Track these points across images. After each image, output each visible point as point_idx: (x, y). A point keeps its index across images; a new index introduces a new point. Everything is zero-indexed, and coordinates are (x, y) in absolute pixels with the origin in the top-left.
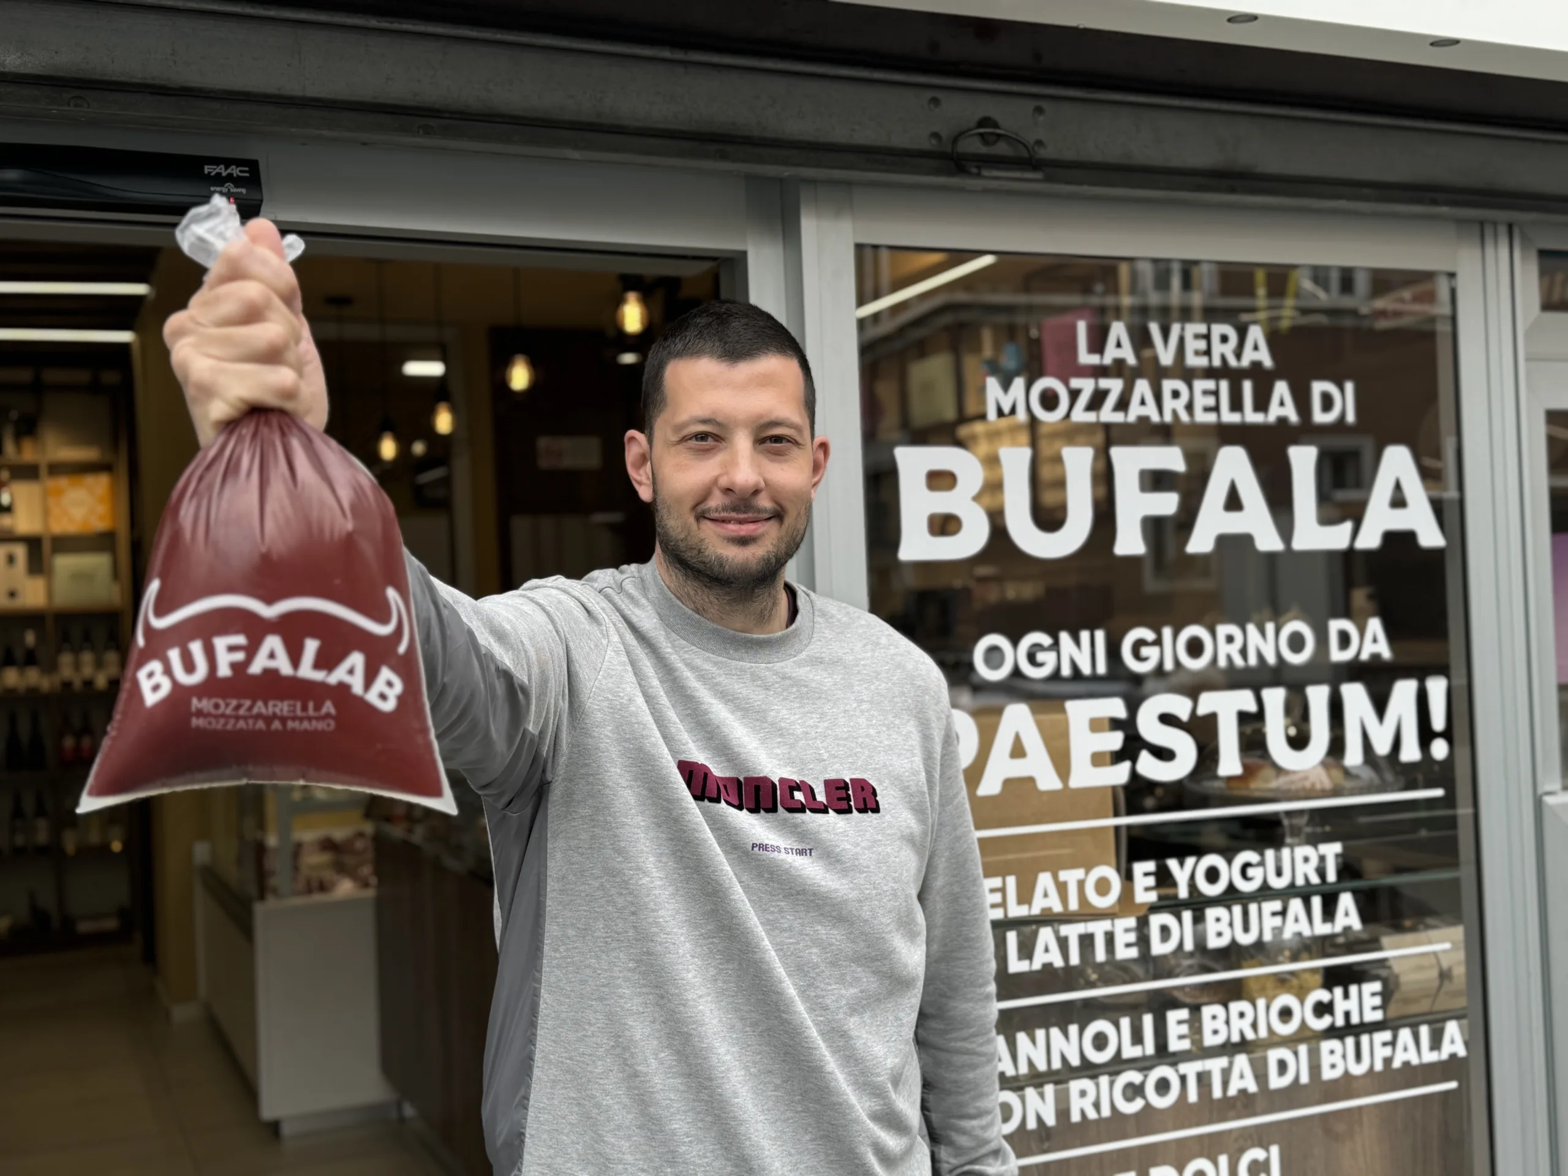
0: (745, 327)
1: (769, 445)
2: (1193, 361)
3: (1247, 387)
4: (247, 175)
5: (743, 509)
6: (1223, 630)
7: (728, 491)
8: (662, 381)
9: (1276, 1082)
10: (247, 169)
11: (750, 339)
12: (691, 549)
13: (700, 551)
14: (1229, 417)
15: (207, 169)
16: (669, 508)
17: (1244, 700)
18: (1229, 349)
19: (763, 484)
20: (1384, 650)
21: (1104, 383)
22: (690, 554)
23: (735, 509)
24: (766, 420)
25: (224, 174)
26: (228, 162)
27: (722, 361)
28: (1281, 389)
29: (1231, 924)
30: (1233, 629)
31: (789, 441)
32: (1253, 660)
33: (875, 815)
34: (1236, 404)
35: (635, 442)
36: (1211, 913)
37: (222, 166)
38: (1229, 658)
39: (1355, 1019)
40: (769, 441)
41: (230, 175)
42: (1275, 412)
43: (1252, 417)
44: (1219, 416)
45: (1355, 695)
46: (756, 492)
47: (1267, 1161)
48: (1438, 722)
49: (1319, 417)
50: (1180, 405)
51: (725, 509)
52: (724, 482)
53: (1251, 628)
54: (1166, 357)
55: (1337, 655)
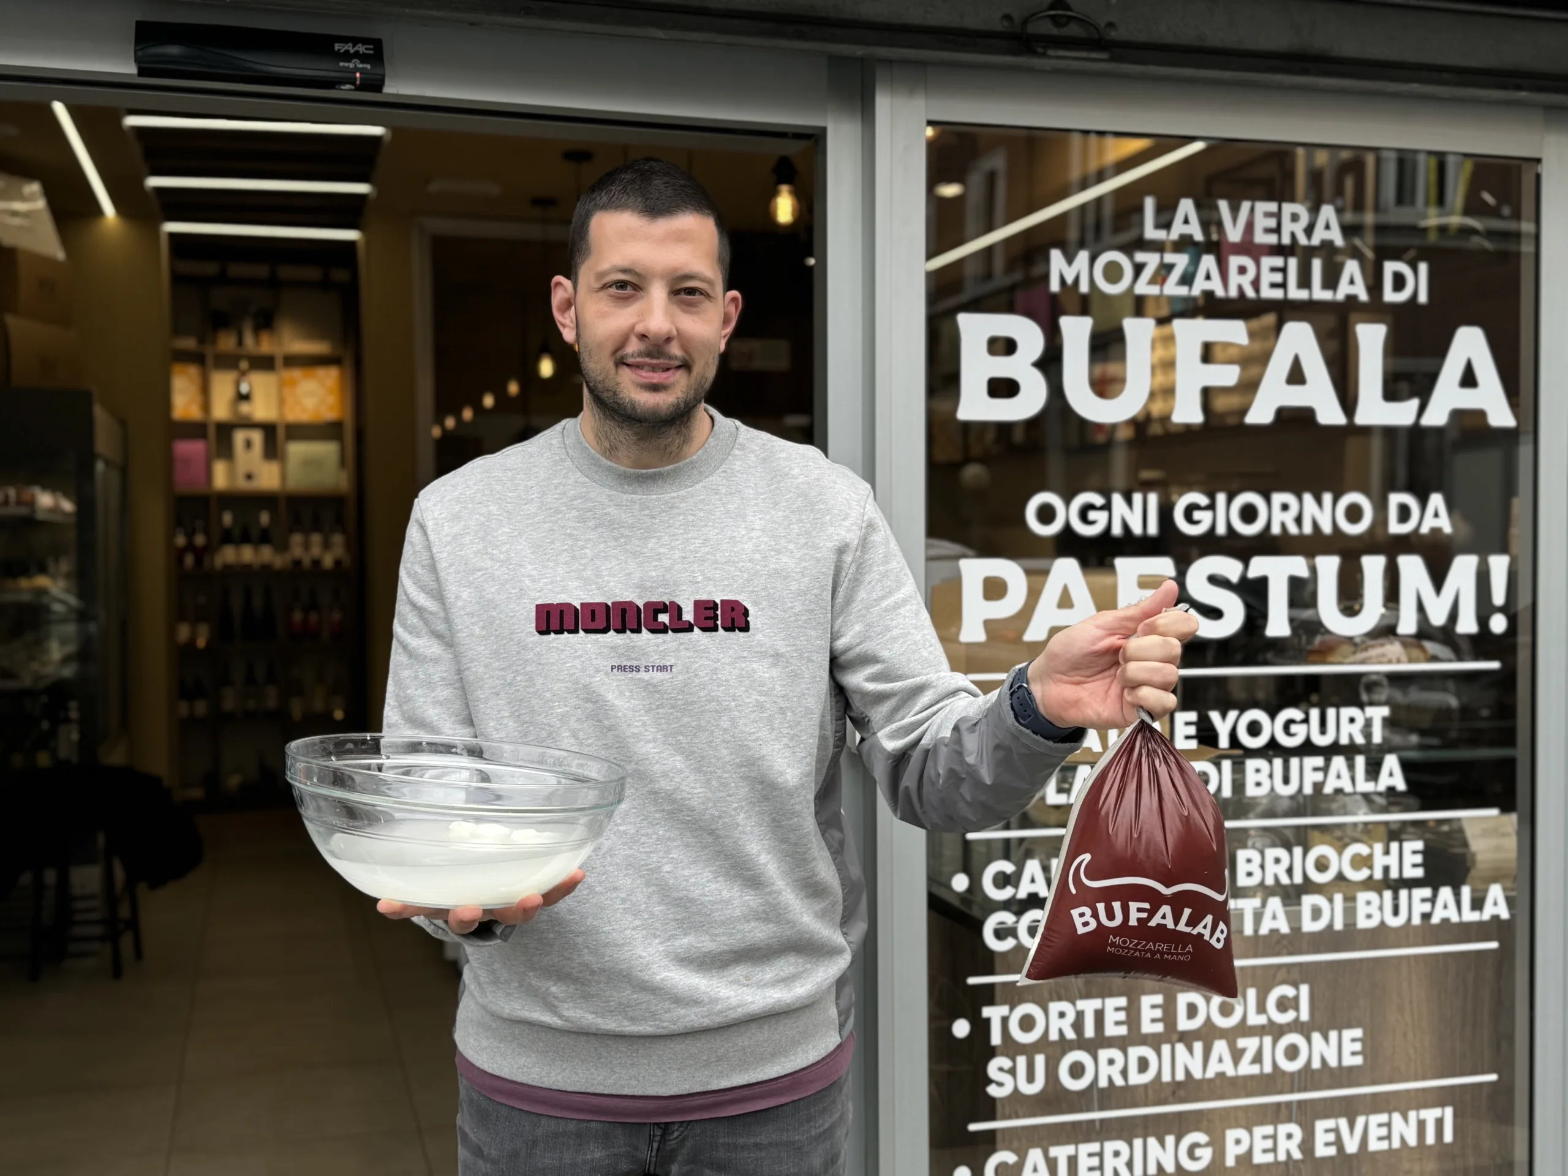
0: (667, 185)
1: (683, 296)
2: (1261, 238)
3: (1317, 265)
4: (372, 52)
5: (656, 355)
6: (1278, 498)
7: (643, 337)
8: (588, 231)
9: (1309, 926)
10: (372, 47)
11: (670, 197)
12: (608, 390)
13: (615, 393)
14: (1296, 294)
15: (337, 47)
16: (590, 352)
17: (1297, 565)
18: (1299, 228)
19: (675, 332)
20: (1445, 524)
21: (1169, 258)
22: (606, 395)
23: (649, 355)
24: (681, 273)
25: (352, 51)
26: (355, 41)
27: (644, 216)
28: (1352, 268)
29: (1271, 776)
30: (1289, 498)
31: (701, 294)
32: (1308, 529)
33: (742, 634)
34: (1305, 281)
35: (561, 288)
36: (1251, 764)
37: (350, 45)
38: (1283, 526)
39: (1394, 874)
40: (683, 293)
41: (357, 52)
42: (1343, 290)
43: (1320, 294)
44: (1286, 293)
45: (1412, 568)
46: (669, 340)
47: (1296, 999)
48: (1499, 597)
49: (1390, 296)
50: (1246, 281)
51: (640, 354)
52: (639, 328)
53: (1308, 498)
54: (1234, 234)
55: (1395, 528)
